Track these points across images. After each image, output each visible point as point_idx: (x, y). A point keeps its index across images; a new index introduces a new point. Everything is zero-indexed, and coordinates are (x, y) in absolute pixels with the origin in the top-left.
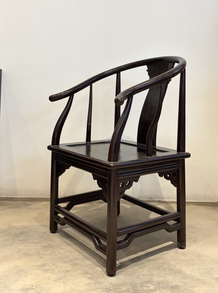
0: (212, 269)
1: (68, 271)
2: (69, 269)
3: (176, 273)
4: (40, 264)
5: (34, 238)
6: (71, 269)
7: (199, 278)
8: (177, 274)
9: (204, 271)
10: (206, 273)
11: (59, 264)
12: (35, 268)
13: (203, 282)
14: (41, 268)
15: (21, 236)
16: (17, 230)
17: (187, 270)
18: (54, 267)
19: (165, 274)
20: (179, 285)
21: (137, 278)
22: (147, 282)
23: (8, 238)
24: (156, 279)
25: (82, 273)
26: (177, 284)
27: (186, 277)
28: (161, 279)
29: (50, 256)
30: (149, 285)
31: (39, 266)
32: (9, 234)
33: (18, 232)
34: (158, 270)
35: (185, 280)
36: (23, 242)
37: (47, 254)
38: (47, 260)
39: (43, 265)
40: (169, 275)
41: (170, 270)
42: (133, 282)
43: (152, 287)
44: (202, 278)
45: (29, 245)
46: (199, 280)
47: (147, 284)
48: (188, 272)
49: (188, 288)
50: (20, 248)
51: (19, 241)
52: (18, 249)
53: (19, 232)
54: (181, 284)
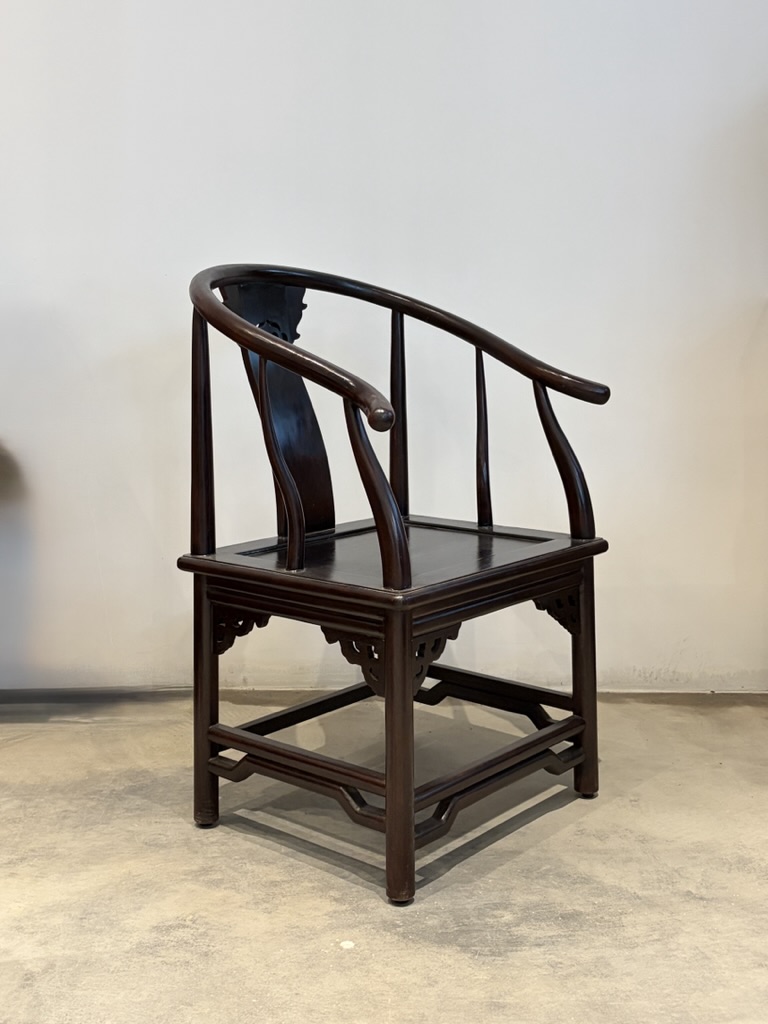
0: (676, 871)
1: (274, 884)
2: (278, 878)
3: (574, 884)
4: (195, 868)
5: (169, 802)
6: (285, 879)
7: (640, 893)
8: (578, 886)
9: (655, 877)
10: (659, 881)
11: (249, 867)
12: (184, 877)
13: (650, 904)
14: (201, 878)
15: (132, 797)
16: (115, 781)
17: (606, 875)
18: (236, 874)
19: (547, 887)
20: (583, 910)
21: (468, 898)
22: (496, 906)
23: (93, 803)
24: (519, 899)
25: (313, 888)
26: (577, 908)
27: (602, 890)
28: (535, 898)
29: (223, 848)
30: (499, 912)
31: (195, 872)
32: (95, 793)
33: (119, 788)
34: (526, 877)
35: (601, 900)
36: (138, 812)
37: (212, 843)
38: (213, 857)
39: (205, 871)
40: (556, 888)
41: (559, 875)
42: (456, 907)
43: (508, 917)
44: (645, 893)
45: (158, 820)
46: (638, 897)
47: (494, 909)
48: (609, 881)
49: (606, 918)
50: (131, 828)
51: (127, 810)
52: (128, 831)
53: (123, 787)
54: (590, 909)
